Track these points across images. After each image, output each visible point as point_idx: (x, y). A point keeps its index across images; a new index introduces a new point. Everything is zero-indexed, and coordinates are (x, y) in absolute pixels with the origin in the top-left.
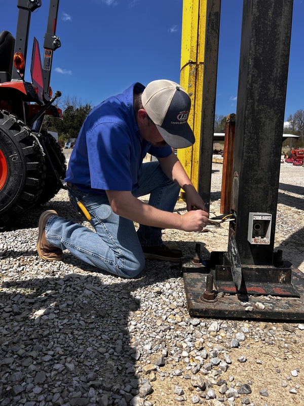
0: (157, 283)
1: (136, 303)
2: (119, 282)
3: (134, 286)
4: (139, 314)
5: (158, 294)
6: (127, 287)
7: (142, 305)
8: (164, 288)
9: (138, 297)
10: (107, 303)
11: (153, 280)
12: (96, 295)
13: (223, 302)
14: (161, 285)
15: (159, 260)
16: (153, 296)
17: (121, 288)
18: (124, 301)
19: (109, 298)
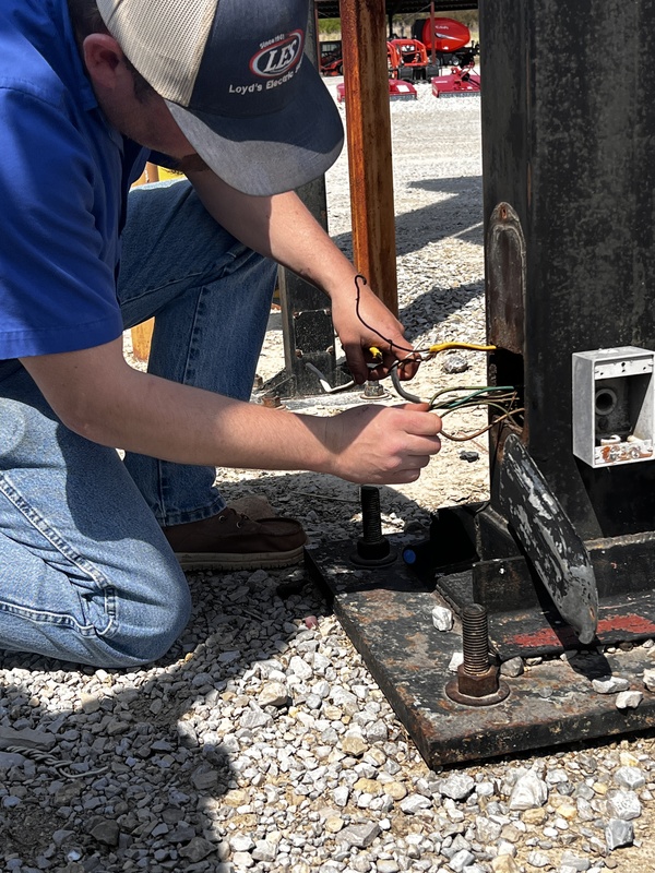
0: (257, 665)
1: (213, 762)
2: (109, 691)
3: (172, 696)
4: (242, 803)
5: (279, 708)
6: (146, 705)
7: (238, 765)
8: (292, 679)
9: (209, 738)
10: (99, 784)
11: (235, 655)
12: (41, 762)
13: (529, 693)
14: (270, 668)
15: (221, 572)
16: (265, 718)
17: (128, 716)
18: (165, 762)
19: (98, 765)
